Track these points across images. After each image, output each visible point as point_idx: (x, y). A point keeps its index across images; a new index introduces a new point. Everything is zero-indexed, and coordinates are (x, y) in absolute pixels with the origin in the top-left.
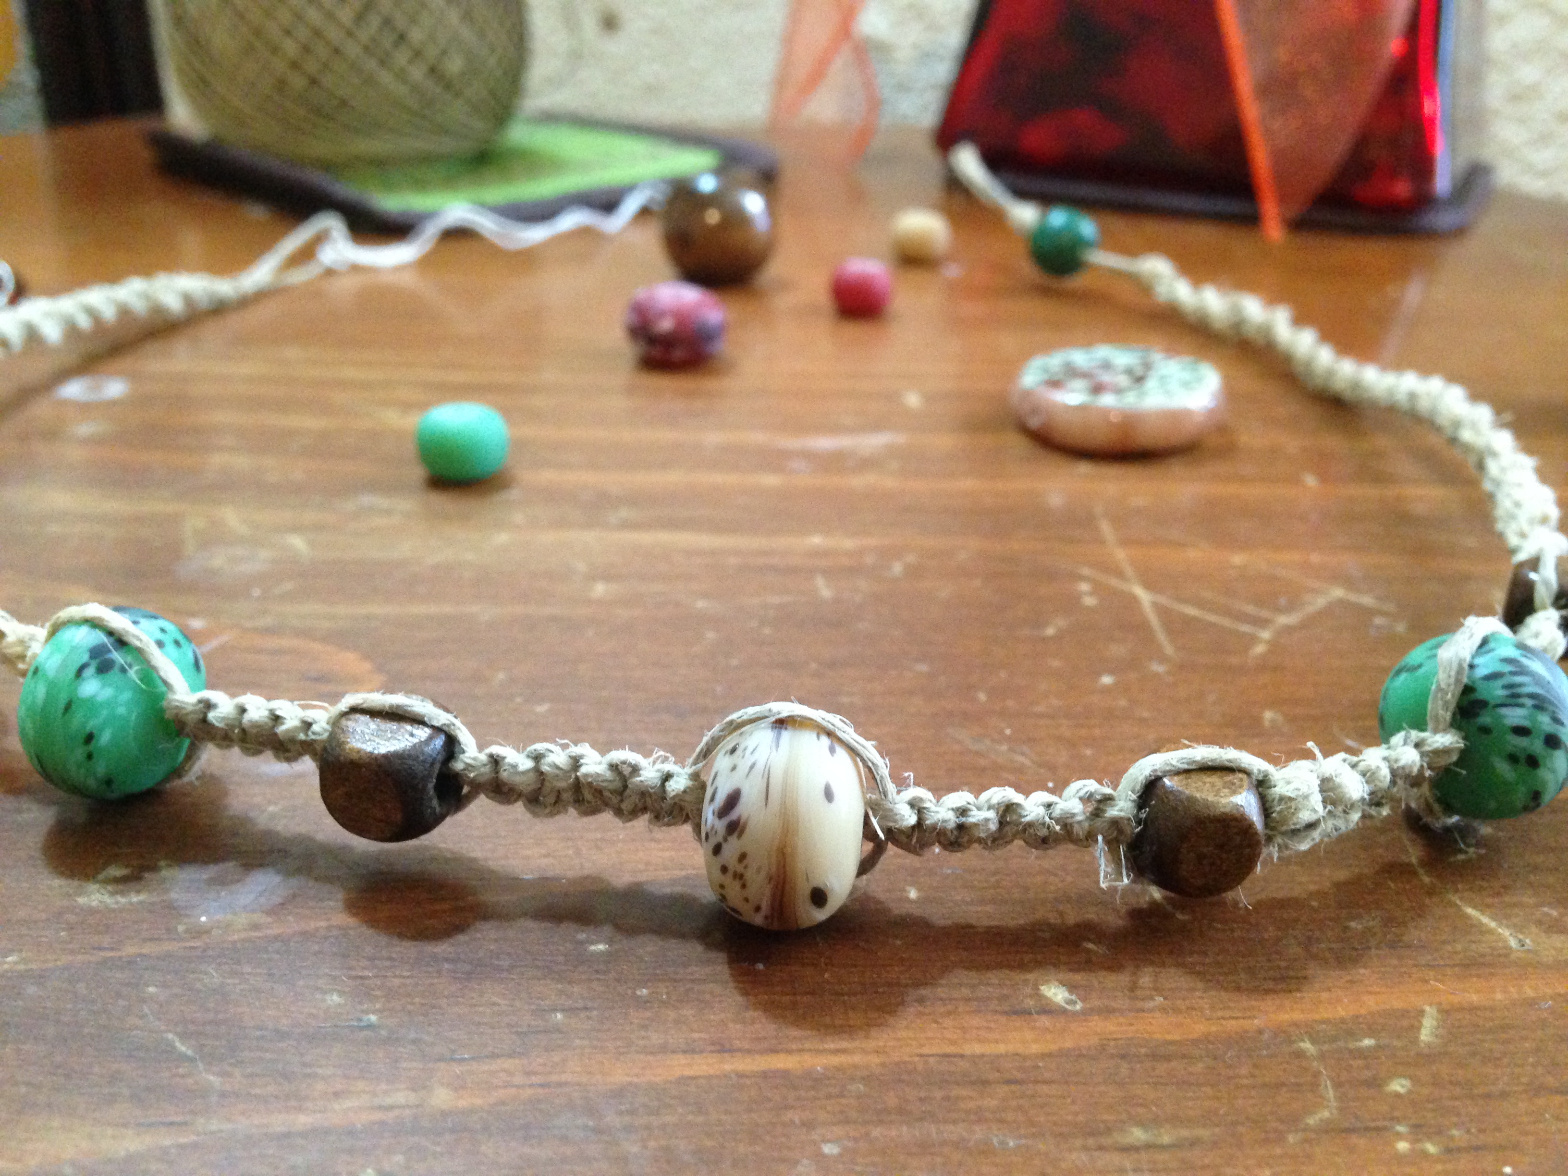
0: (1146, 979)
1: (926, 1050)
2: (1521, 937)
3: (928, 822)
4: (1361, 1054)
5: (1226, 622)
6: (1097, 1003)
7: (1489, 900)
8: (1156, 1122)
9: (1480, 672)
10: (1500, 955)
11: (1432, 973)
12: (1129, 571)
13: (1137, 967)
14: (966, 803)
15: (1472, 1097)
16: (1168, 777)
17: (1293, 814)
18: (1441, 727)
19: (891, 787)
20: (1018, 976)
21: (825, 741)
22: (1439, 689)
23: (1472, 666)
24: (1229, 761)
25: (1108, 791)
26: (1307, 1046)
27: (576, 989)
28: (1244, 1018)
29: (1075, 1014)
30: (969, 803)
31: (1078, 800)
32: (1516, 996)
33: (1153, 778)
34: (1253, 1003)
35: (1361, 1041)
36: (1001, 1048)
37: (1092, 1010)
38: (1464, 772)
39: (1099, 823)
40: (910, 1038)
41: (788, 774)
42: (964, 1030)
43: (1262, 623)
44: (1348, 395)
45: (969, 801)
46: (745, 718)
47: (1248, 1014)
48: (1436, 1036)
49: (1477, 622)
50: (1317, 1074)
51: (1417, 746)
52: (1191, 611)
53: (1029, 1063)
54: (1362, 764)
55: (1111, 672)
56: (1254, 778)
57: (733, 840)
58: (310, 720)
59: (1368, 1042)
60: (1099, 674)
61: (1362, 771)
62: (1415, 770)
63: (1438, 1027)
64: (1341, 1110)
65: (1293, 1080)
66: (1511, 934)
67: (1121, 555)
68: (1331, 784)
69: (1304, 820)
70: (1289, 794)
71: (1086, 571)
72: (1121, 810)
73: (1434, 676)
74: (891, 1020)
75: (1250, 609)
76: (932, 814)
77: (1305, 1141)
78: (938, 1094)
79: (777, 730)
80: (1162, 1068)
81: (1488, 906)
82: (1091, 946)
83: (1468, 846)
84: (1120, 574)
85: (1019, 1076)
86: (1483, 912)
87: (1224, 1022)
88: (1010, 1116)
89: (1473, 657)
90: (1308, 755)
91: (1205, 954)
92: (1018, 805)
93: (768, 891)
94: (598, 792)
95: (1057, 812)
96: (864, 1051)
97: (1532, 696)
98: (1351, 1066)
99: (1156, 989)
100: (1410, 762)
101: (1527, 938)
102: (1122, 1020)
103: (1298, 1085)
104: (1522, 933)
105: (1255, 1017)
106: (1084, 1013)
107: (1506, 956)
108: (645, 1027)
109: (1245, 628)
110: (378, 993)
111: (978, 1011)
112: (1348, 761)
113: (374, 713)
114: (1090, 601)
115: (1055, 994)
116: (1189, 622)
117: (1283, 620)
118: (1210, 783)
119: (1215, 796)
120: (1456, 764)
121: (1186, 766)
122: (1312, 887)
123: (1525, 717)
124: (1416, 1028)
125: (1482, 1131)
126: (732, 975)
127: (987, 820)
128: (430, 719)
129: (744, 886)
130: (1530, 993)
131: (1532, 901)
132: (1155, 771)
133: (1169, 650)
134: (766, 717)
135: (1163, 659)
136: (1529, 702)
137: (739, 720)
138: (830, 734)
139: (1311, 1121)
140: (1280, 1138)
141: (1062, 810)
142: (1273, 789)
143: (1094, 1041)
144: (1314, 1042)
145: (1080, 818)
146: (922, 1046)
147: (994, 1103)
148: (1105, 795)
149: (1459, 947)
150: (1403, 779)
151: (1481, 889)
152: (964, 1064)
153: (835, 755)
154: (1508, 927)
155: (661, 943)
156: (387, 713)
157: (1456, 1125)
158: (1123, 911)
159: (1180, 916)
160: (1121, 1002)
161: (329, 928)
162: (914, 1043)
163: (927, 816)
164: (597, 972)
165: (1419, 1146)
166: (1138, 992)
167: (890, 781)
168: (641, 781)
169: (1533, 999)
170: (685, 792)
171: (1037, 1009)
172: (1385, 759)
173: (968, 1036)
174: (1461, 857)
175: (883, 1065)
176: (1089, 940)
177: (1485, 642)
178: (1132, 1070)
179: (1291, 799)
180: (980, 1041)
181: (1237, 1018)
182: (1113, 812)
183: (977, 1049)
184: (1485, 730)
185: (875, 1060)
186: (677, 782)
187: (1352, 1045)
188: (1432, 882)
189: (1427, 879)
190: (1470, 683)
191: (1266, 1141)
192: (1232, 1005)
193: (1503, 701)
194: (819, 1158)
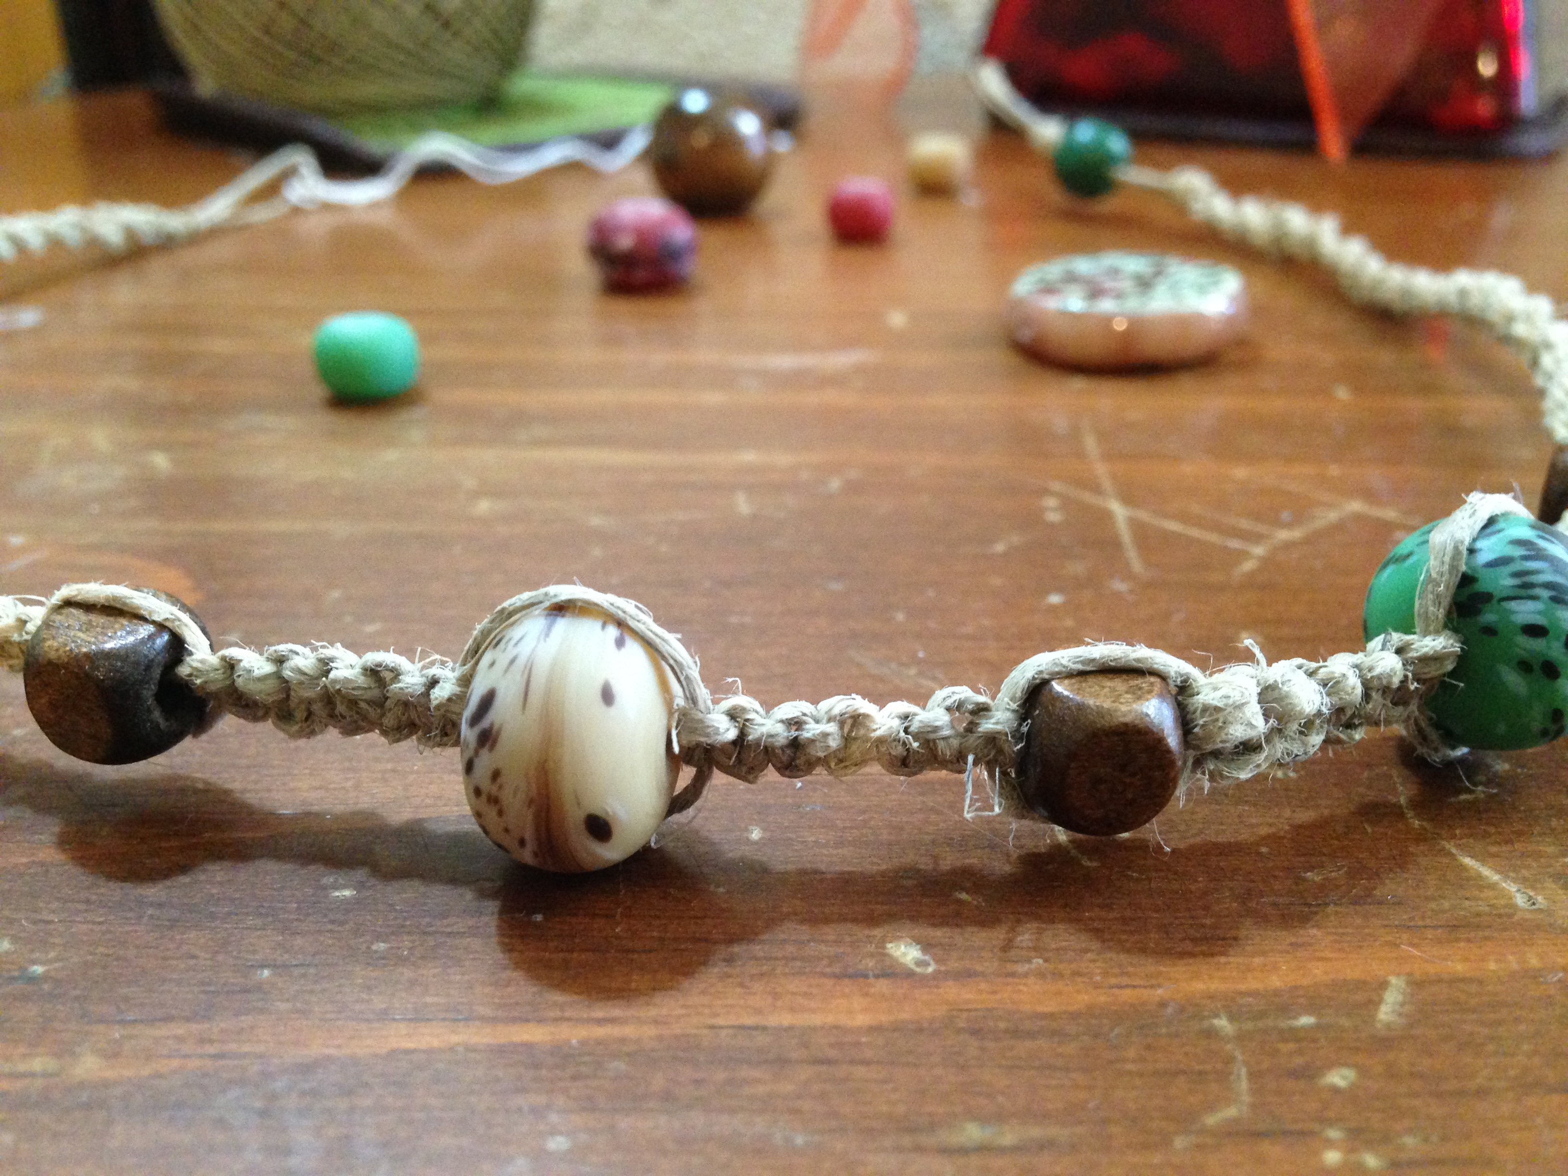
0: (1025, 937)
1: (720, 1021)
2: (1532, 894)
3: (750, 738)
4: (1295, 1035)
5: (1213, 538)
6: (954, 964)
7: (1494, 849)
8: (1000, 1117)
9: (1483, 558)
10: (1500, 916)
11: (1405, 936)
12: (1107, 484)
13: (1019, 921)
14: (801, 714)
15: (1440, 1095)
16: (1057, 681)
17: (1220, 728)
18: (1432, 628)
19: (703, 693)
20: (860, 932)
21: (612, 632)
22: (1429, 579)
23: (1471, 551)
24: (1138, 660)
25: (981, 699)
26: (1222, 1023)
27: (299, 941)
28: (1145, 987)
29: (924, 978)
30: (804, 715)
31: (942, 709)
32: (1515, 966)
33: (1038, 681)
34: (1162, 969)
35: (1295, 1018)
36: (817, 1020)
37: (947, 973)
38: (1462, 685)
39: (972, 740)
40: (703, 1006)
41: (557, 669)
42: (776, 996)
43: (1256, 538)
44: (1398, 306)
45: (804, 711)
46: (519, 604)
47: (1153, 982)
48: (1400, 1015)
49: (1483, 498)
50: (1229, 1060)
51: (1399, 651)
52: (1173, 526)
53: (848, 1039)
54: (1322, 670)
55: (1059, 590)
56: (1171, 682)
57: (484, 753)
58: (24, 617)
59: (1306, 1020)
60: (1047, 593)
61: (1322, 680)
62: (1396, 682)
63: (1402, 1005)
64: (1253, 1106)
65: (1197, 1068)
66: (1519, 891)
67: (1101, 470)
68: (1276, 694)
69: (1237, 737)
70: (1215, 703)
71: (1056, 486)
72: (997, 723)
73: (1425, 563)
74: (686, 984)
75: (1245, 524)
76: (756, 727)
77: (1200, 1147)
78: (721, 1076)
79: (552, 618)
80: (1024, 1047)
81: (1494, 856)
82: (964, 896)
83: (1475, 784)
84: (1097, 489)
85: (832, 1053)
86: (1483, 862)
87: (1116, 991)
88: (806, 1105)
89: (1474, 540)
90: (1248, 657)
91: (1109, 907)
92: (866, 716)
93: (529, 818)
94: (353, 703)
95: (915, 727)
96: (639, 1021)
97: (1549, 586)
98: (1278, 1051)
99: (1035, 949)
100: (1388, 670)
101: (1539, 894)
102: (983, 986)
103: (1200, 1073)
104: (1533, 888)
105: (1159, 986)
106: (935, 976)
107: (1510, 916)
108: (369, 989)
109: (1235, 544)
110: (57, 940)
111: (800, 973)
112: (1304, 668)
113: (88, 607)
114: (1054, 517)
115: (904, 954)
116: (1168, 538)
117: (1283, 535)
118: (1110, 687)
119: (1114, 702)
120: (1452, 674)
121: (1080, 667)
122: (1264, 831)
123: (1540, 613)
124: (1374, 1004)
125: (1444, 1139)
126: (499, 927)
127: (825, 735)
128: (150, 613)
129: (500, 813)
130: (1534, 962)
131: (1550, 850)
132: (1041, 672)
133: (1137, 565)
134: (541, 602)
135: (1129, 576)
136: (1545, 594)
137: (511, 608)
138: (620, 624)
139: (1212, 1120)
140: (1166, 1141)
141: (921, 721)
142: (1196, 697)
143: (941, 1011)
144: (1232, 1018)
145: (946, 732)
146: (716, 1015)
147: (787, 1088)
148: (978, 704)
149: (1446, 905)
150: (1380, 692)
151: (1486, 835)
152: (762, 1040)
153: (623, 650)
154: (1514, 880)
155: (422, 889)
156: (103, 606)
157: (1410, 1131)
158: (1015, 856)
159: (1086, 863)
160: (989, 965)
161: (28, 865)
162: (707, 1011)
163: (750, 730)
164: (332, 922)
165: (1353, 1157)
166: (1013, 953)
167: (702, 685)
168: (401, 689)
169: (1539, 970)
170: (450, 700)
171: (877, 972)
172: (1356, 666)
173: (779, 1003)
174: (1463, 797)
175: (660, 1038)
176: (963, 889)
177: (1491, 521)
178: (983, 1049)
179: (1217, 709)
180: (792, 1010)
181: (1134, 987)
182: (988, 725)
183: (786, 1019)
184: (1490, 631)
185: (650, 1031)
186: (442, 688)
187: (1284, 1024)
188: (1421, 826)
189: (1417, 823)
190: (1470, 572)
191: (1146, 1146)
192: (1131, 969)
193: (1511, 593)
194: (540, 1156)
